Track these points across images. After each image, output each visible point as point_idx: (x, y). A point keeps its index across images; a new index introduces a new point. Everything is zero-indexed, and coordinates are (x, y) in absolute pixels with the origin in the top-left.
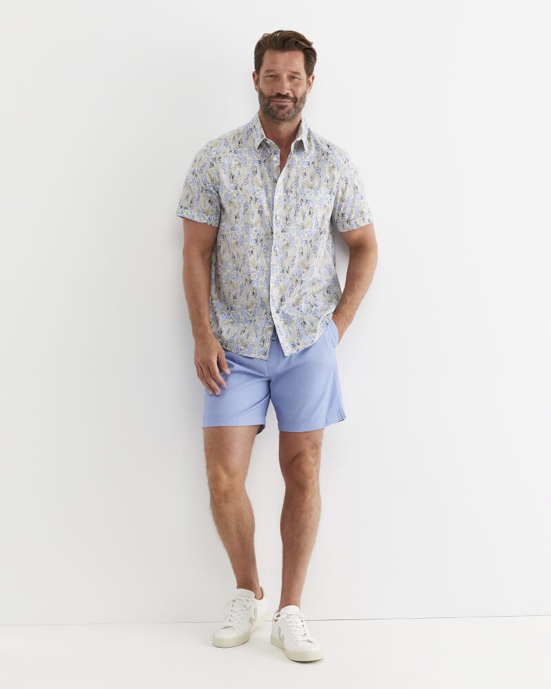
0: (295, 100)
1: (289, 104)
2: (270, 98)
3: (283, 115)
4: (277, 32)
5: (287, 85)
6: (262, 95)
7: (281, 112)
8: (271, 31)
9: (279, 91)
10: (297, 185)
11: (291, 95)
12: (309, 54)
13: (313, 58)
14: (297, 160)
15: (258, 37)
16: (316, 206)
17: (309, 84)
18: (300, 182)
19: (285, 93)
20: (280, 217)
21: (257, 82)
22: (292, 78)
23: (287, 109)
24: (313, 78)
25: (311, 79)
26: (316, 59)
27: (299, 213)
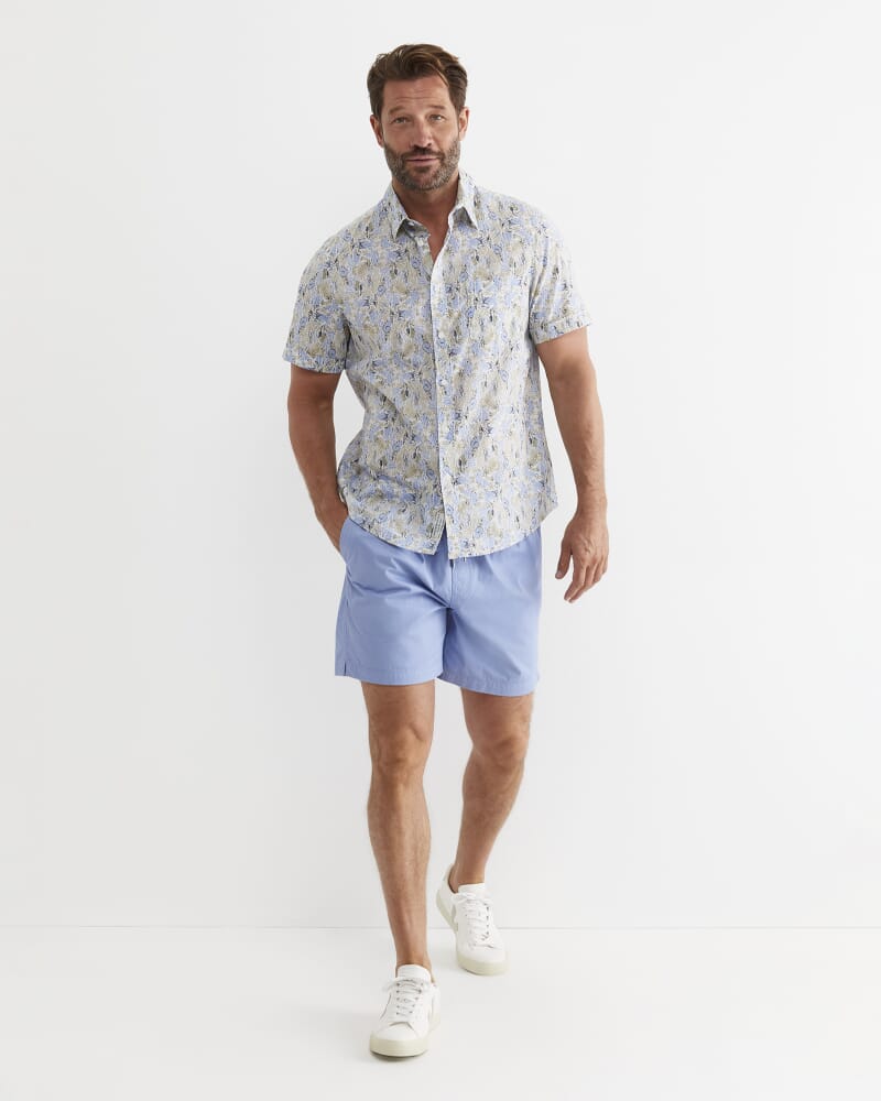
0: (441, 156)
1: (435, 163)
2: (404, 158)
3: (428, 183)
4: (398, 50)
5: (427, 130)
6: (391, 155)
7: (425, 177)
8: (389, 50)
9: (416, 143)
10: (466, 277)
11: (435, 148)
12: (455, 76)
13: (462, 82)
14: (460, 239)
15: (370, 62)
16: (500, 306)
17: (462, 123)
18: (471, 272)
19: (425, 145)
20: (445, 331)
21: (379, 132)
22: (433, 118)
23: (432, 172)
24: (467, 112)
25: (463, 115)
26: (466, 81)
27: (474, 321)
